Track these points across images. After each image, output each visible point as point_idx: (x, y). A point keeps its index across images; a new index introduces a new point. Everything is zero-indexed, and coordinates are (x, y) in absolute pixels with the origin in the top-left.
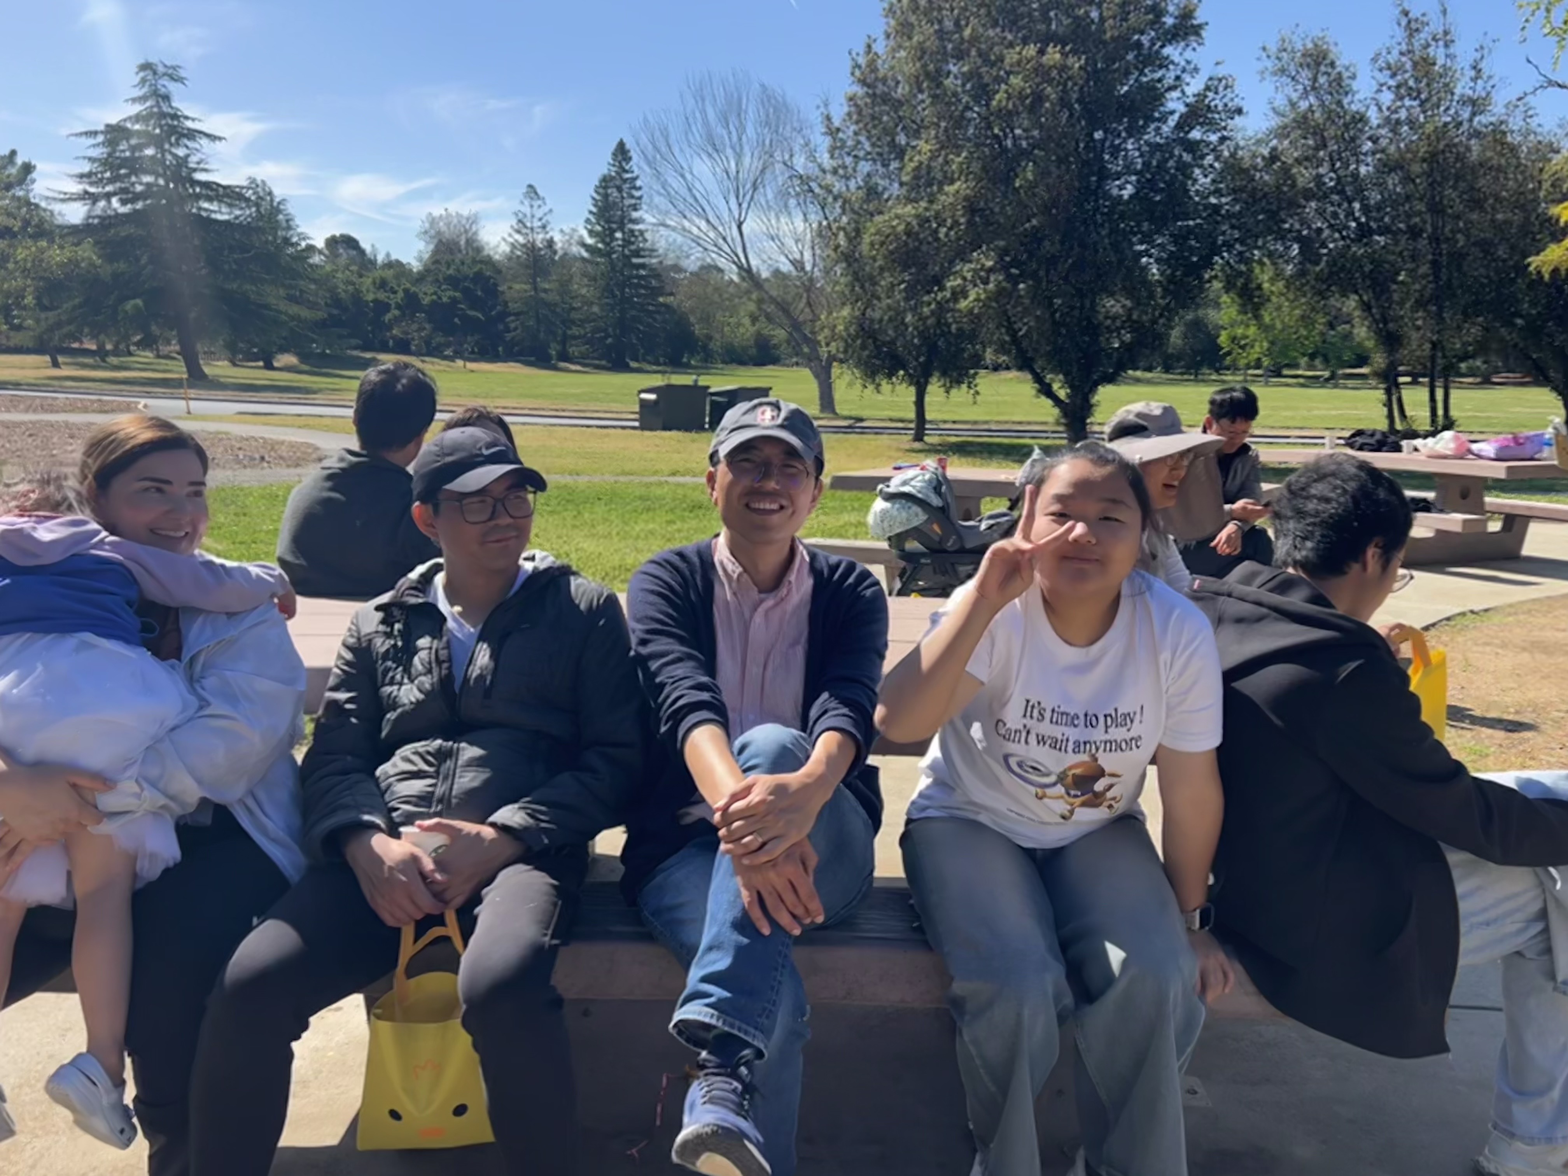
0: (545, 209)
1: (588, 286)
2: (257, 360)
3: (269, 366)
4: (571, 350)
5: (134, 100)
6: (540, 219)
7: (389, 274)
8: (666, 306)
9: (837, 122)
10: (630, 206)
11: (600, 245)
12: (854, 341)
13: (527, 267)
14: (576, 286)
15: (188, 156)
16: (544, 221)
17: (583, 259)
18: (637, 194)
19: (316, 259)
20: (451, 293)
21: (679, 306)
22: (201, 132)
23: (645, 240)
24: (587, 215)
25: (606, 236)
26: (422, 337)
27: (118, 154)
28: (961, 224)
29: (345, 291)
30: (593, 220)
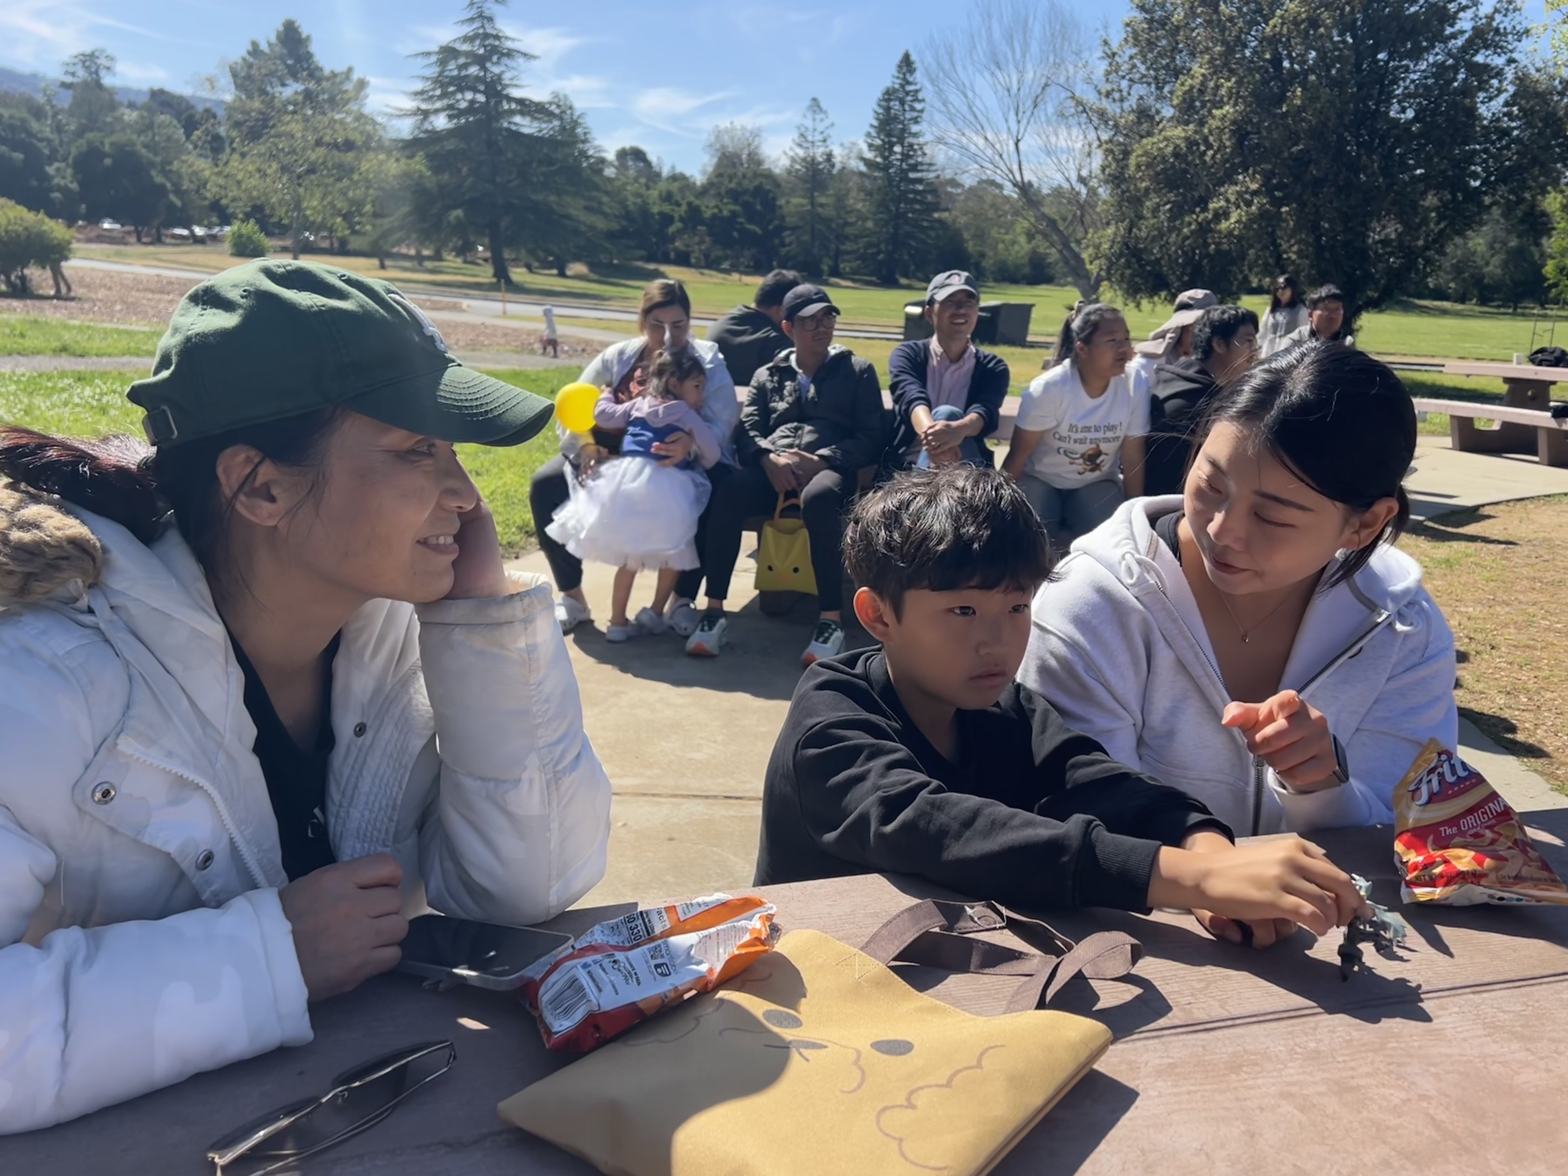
0: (827, 122)
1: (864, 200)
2: (551, 268)
3: (562, 274)
4: (842, 266)
5: (463, 22)
6: (822, 133)
7: (675, 187)
8: (939, 221)
9: (1115, 45)
10: (910, 119)
11: (879, 160)
12: (1118, 259)
13: (805, 181)
14: (852, 201)
15: (502, 72)
16: (825, 135)
17: (861, 174)
18: (918, 106)
19: (609, 172)
20: (732, 207)
21: (954, 222)
22: (518, 52)
23: (924, 154)
24: (868, 129)
25: (885, 149)
26: (701, 250)
27: (446, 73)
28: (1226, 147)
29: (635, 204)
30: (874, 134)
